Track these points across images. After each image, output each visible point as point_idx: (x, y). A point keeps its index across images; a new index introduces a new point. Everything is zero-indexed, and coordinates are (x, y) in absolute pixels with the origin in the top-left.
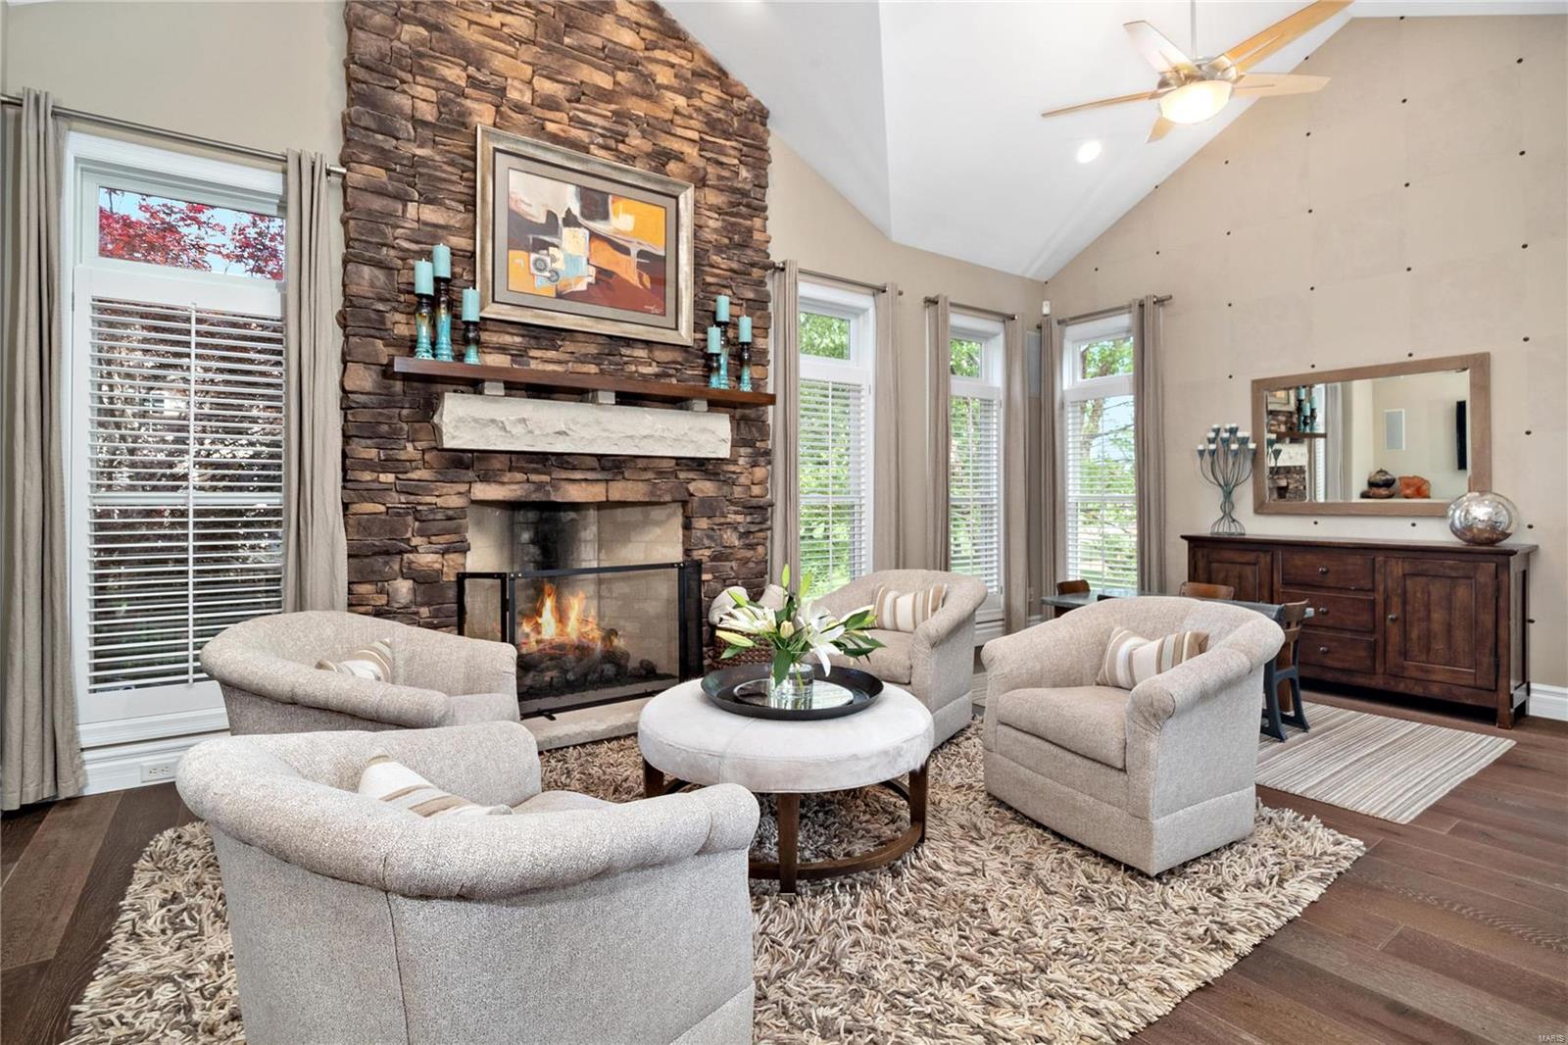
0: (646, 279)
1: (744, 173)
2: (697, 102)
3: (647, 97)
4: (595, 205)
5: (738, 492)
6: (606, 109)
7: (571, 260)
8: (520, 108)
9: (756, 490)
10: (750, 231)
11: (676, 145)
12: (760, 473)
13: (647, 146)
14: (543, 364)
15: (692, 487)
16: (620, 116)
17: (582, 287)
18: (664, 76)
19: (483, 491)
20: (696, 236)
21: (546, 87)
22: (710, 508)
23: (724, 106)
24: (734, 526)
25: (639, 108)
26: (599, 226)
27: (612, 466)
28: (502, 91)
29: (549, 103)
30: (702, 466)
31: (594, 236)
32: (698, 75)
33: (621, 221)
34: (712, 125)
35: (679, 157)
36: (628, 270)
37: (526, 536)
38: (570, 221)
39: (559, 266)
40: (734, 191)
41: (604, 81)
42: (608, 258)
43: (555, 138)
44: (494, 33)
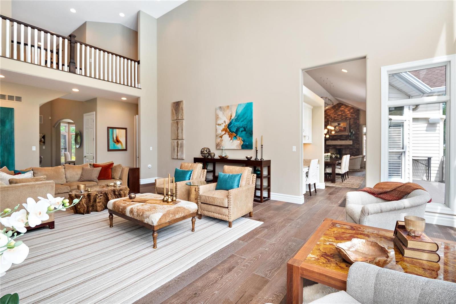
0: (344, 129)
1: (356, 117)
2: (350, 112)
3: (345, 113)
4: (339, 124)
5: (355, 147)
6: (341, 116)
7: (337, 129)
8: (333, 118)
9: (358, 147)
10: (357, 122)
11: (348, 116)
12: (358, 145)
13: (345, 117)
14: (335, 137)
15: (349, 147)
16: (342, 116)
17: (338, 131)
18: (346, 111)
19: (330, 147)
20: (349, 124)
21: (335, 116)
22: (351, 149)
23: (353, 111)
24: (355, 151)
25: (344, 114)
26: (340, 126)
27: (341, 145)
28: (331, 118)
29: (335, 117)
30: (350, 145)
31: (339, 127)
32: (350, 109)
33: (342, 125)
34: (352, 113)
35: (348, 117)
36: (342, 129)
37: (338, 151)
38: (337, 126)
39: (336, 130)
40: (354, 119)
41: (340, 113)
42: (340, 128)
43: (336, 120)
44: (331, 113)
